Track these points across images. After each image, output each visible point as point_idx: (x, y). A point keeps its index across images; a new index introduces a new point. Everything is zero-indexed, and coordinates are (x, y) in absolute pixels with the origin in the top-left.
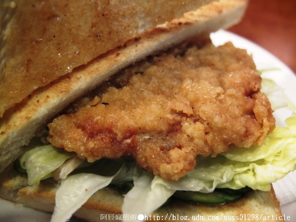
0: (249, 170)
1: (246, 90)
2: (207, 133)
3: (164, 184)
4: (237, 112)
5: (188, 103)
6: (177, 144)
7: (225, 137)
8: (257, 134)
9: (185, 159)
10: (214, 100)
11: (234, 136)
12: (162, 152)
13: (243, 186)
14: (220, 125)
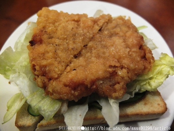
0: (147, 83)
1: (139, 47)
2: (128, 73)
3: (115, 101)
4: (139, 59)
5: (116, 60)
6: (117, 82)
7: (136, 72)
8: (149, 67)
9: (123, 88)
10: (128, 56)
11: (140, 71)
12: (111, 87)
13: (145, 91)
14: (133, 68)
